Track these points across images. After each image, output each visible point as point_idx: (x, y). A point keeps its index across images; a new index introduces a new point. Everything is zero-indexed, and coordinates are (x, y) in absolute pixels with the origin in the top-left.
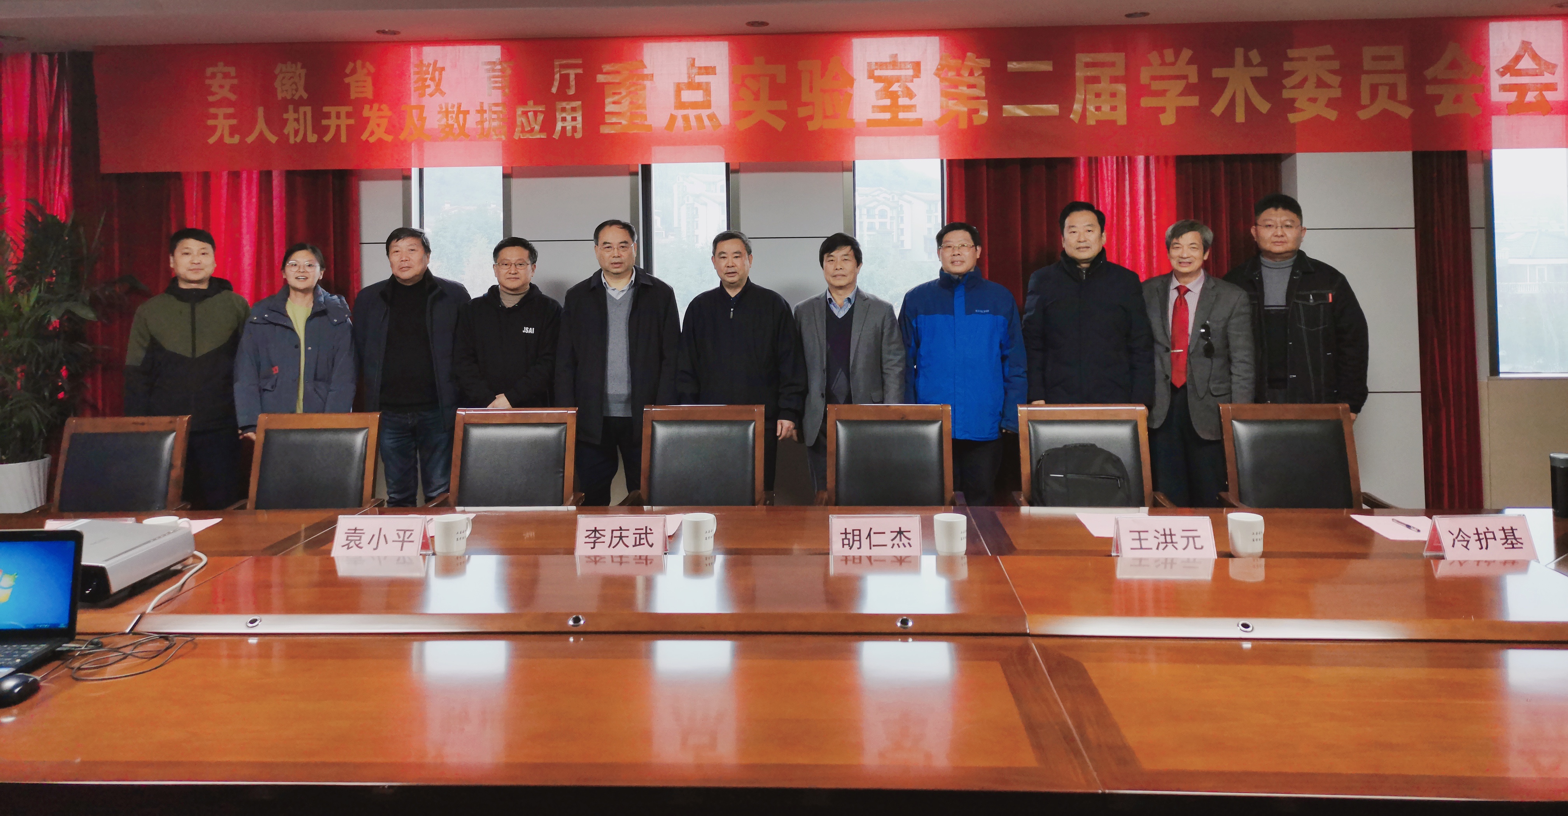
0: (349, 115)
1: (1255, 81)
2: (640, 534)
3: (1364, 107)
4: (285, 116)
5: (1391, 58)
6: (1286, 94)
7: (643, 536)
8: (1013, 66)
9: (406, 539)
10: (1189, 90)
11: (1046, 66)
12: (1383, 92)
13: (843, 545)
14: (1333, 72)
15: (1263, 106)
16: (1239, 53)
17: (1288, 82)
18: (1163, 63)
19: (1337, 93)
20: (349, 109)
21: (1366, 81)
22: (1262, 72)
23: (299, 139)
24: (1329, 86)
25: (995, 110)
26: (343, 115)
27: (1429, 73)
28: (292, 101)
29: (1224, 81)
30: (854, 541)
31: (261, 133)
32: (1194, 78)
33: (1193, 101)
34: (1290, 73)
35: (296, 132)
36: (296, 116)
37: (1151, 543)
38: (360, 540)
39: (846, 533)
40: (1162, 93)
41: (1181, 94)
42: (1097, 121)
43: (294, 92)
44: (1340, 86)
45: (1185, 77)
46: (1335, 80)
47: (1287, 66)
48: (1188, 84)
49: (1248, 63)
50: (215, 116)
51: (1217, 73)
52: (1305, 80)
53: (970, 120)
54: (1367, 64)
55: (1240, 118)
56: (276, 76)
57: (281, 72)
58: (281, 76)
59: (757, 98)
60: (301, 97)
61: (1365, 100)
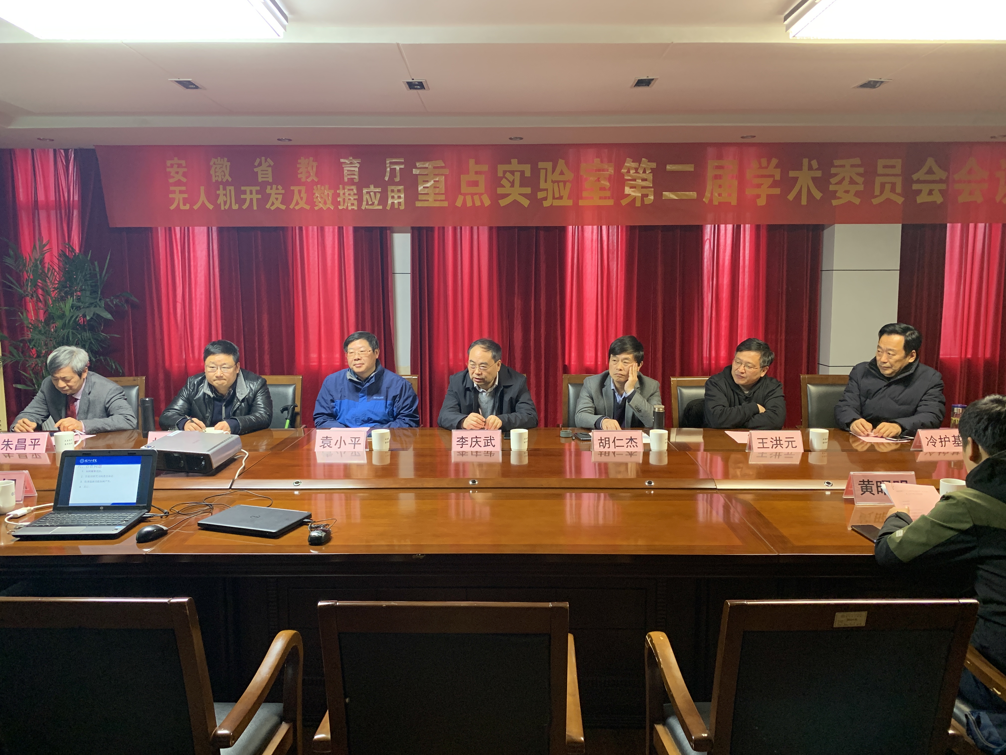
0: (258, 192)
1: (814, 179)
2: (487, 440)
3: (876, 197)
4: (218, 192)
5: (893, 167)
6: (832, 188)
7: (489, 441)
8: (669, 167)
9: (356, 443)
10: (775, 184)
11: (689, 168)
12: (888, 187)
13: (600, 446)
14: (860, 175)
15: (818, 195)
16: (805, 161)
17: (833, 180)
18: (761, 167)
19: (861, 188)
20: (258, 188)
21: (878, 180)
22: (819, 174)
23: (227, 207)
24: (857, 184)
25: (658, 195)
26: (254, 192)
27: (915, 177)
28: (222, 183)
29: (796, 179)
30: (606, 444)
31: (203, 203)
32: (778, 177)
33: (777, 191)
34: (836, 175)
35: (225, 203)
36: (224, 192)
37: (769, 445)
38: (330, 443)
39: (601, 440)
40: (759, 186)
41: (769, 187)
42: (719, 203)
43: (223, 177)
44: (863, 184)
45: (773, 176)
46: (860, 180)
47: (833, 171)
48: (774, 181)
49: (810, 168)
50: (174, 192)
51: (792, 174)
52: (843, 179)
53: (642, 201)
54: (880, 170)
55: (804, 202)
56: (212, 166)
57: (214, 164)
58: (214, 166)
59: (512, 185)
60: (227, 180)
61: (877, 192)
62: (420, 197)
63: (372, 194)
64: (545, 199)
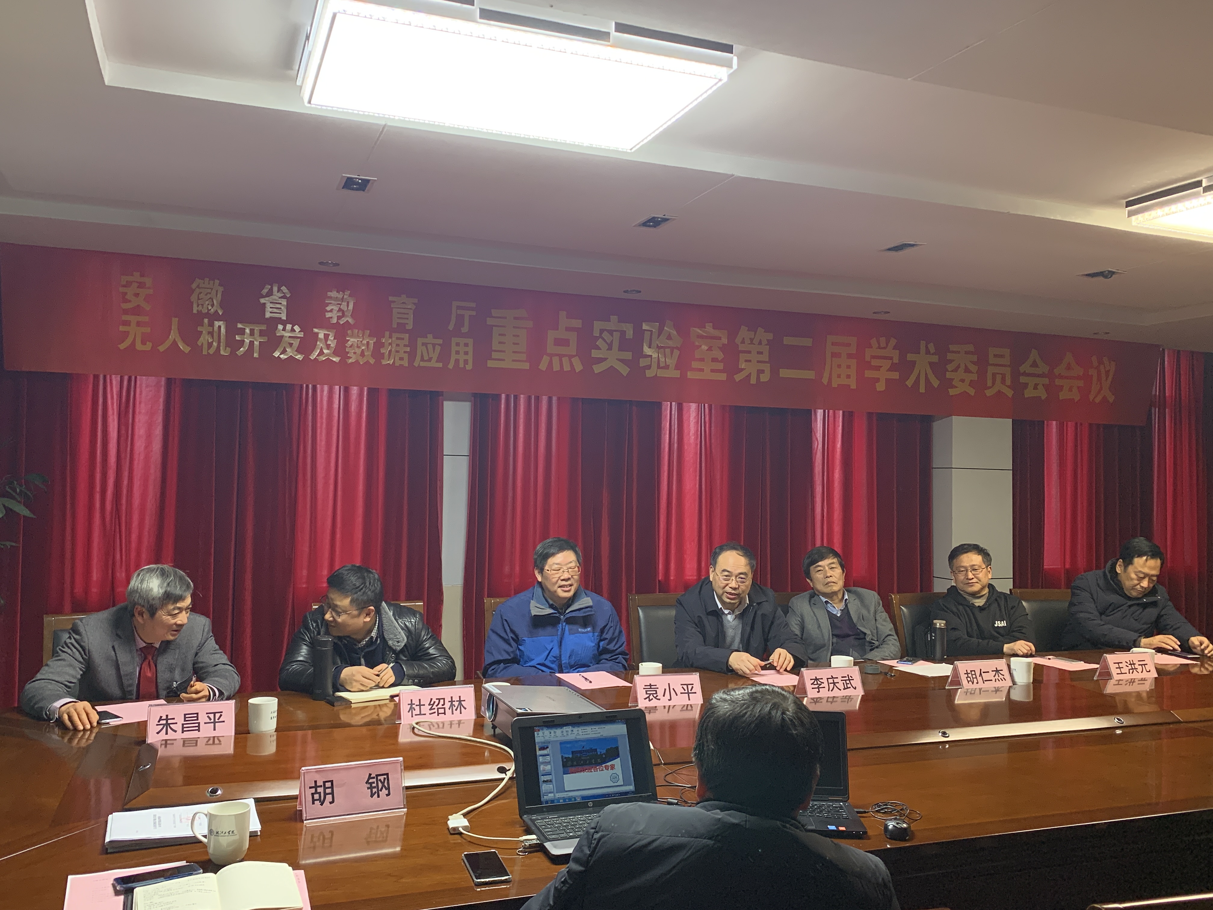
0: (262, 333)
1: (931, 364)
2: (846, 680)
3: (990, 388)
4: (199, 329)
5: (1002, 356)
6: (948, 375)
7: (848, 682)
8: (788, 341)
9: (690, 691)
10: (893, 368)
11: (807, 342)
12: (999, 378)
13: (968, 681)
14: (974, 363)
15: (935, 383)
16: (923, 344)
17: (950, 367)
18: (879, 347)
19: (974, 377)
20: (264, 327)
21: (991, 370)
22: (935, 359)
23: (211, 351)
24: (970, 372)
25: (774, 372)
26: (257, 332)
27: (1022, 369)
28: (208, 315)
29: (914, 363)
30: (973, 678)
31: (175, 343)
32: (896, 360)
33: (895, 375)
34: (951, 361)
35: (210, 345)
36: (210, 329)
37: (1125, 670)
38: (656, 693)
40: (878, 368)
41: (889, 370)
42: (838, 385)
43: (210, 308)
44: (977, 373)
45: (891, 358)
46: (974, 368)
47: (950, 356)
48: (893, 364)
49: (928, 352)
51: (910, 357)
52: (958, 367)
53: (758, 378)
54: (992, 360)
55: (922, 390)
56: (193, 291)
57: (198, 287)
58: (198, 290)
59: (610, 348)
60: (216, 312)
61: (989, 383)
62: (494, 355)
63: (430, 347)
64: (649, 367)
